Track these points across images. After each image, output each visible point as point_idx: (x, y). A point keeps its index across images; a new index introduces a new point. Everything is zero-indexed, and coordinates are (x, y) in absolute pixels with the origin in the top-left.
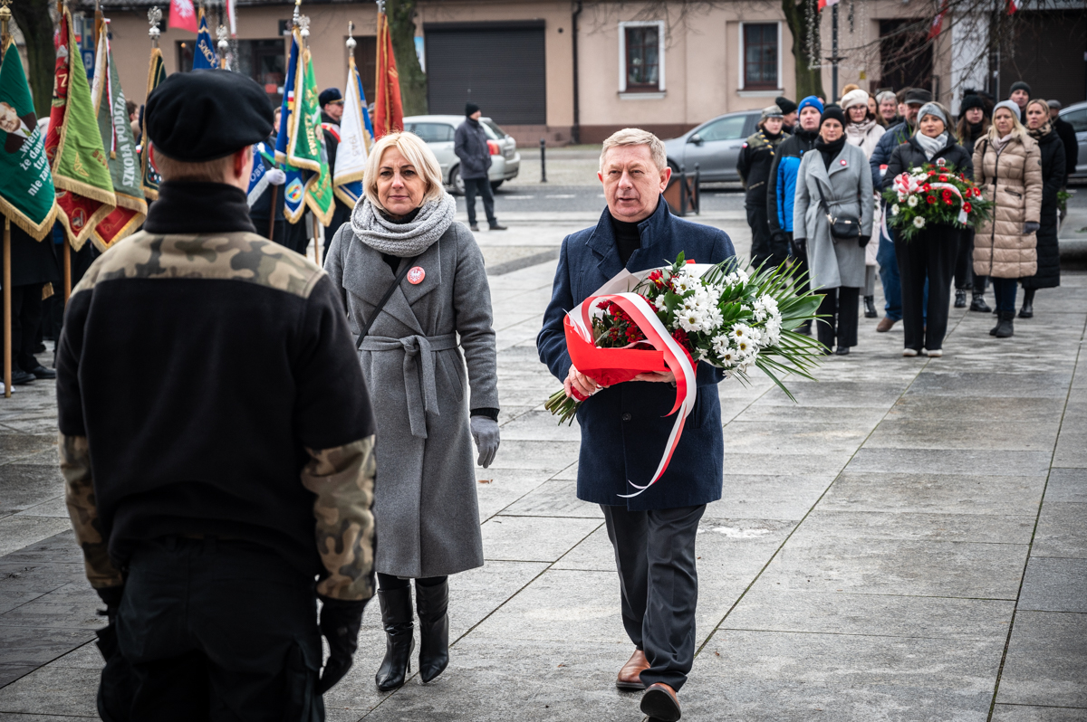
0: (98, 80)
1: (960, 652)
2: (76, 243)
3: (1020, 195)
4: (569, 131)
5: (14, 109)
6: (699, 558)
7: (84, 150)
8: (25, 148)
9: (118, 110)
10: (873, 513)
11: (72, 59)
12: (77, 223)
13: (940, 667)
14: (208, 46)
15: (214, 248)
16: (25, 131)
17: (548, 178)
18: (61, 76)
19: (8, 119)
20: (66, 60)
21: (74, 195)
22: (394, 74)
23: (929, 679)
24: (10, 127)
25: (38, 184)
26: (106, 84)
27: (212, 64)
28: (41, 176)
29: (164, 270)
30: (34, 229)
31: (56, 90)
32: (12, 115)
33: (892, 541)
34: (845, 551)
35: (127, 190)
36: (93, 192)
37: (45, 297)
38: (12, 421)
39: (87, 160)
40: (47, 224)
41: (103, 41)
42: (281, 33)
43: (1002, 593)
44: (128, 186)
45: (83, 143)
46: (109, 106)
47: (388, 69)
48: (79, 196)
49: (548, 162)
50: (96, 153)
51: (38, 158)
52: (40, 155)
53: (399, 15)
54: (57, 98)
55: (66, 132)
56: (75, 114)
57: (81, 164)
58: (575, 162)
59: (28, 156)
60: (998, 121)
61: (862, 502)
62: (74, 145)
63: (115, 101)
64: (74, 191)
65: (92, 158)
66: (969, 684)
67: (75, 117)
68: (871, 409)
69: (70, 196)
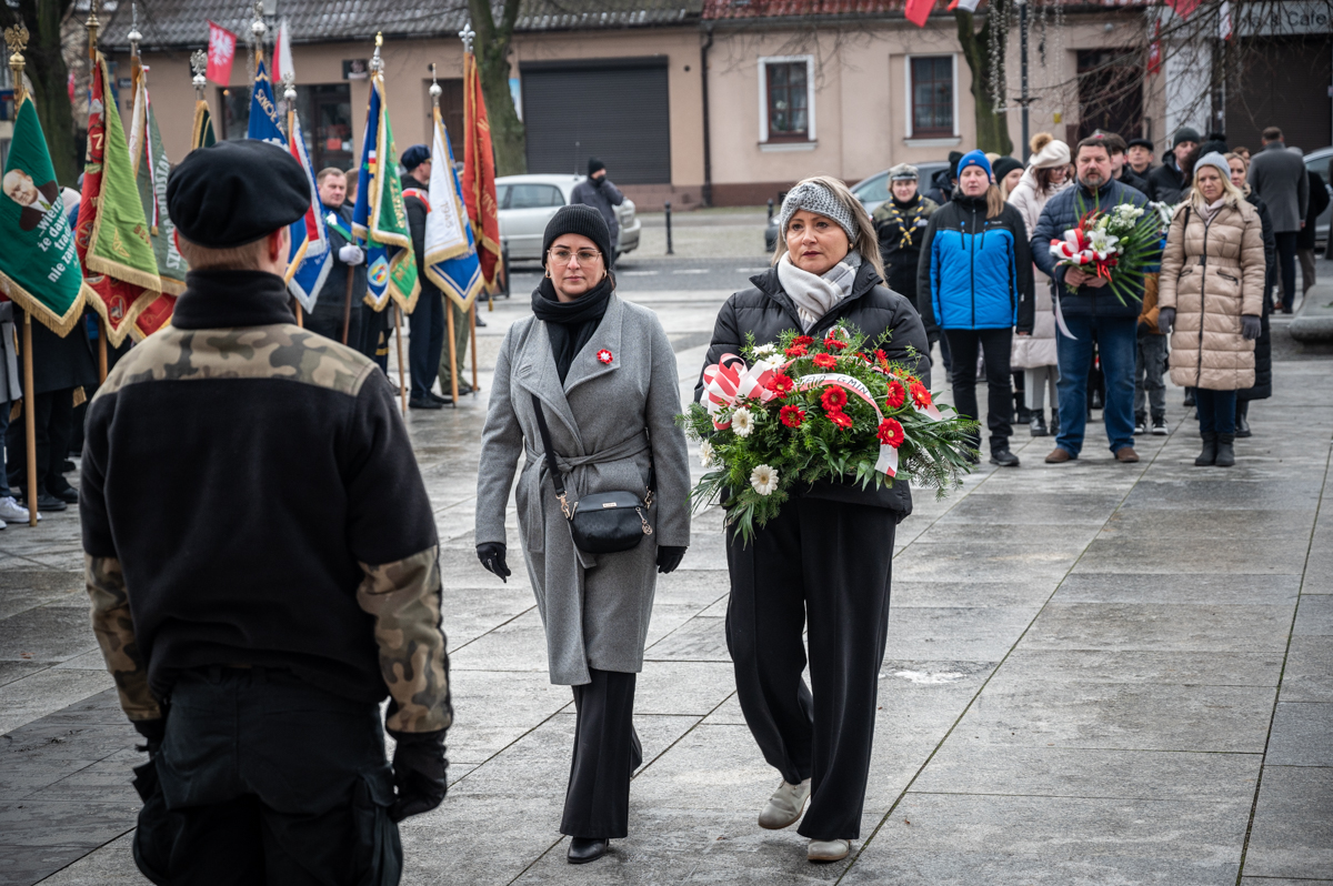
0: (135, 140)
1: (1198, 817)
2: (115, 338)
3: (1235, 279)
4: (699, 192)
5: (29, 178)
6: (880, 708)
7: (124, 226)
8: (43, 225)
9: (160, 176)
10: (1087, 652)
11: (108, 116)
12: (115, 314)
13: (1174, 834)
14: (267, 96)
15: (250, 343)
16: (43, 204)
17: (675, 249)
18: (95, 136)
19: (23, 190)
20: (101, 117)
21: (112, 279)
22: (484, 126)
23: (1161, 848)
24: (25, 200)
25: (61, 268)
26: (145, 145)
27: (272, 119)
28: (64, 258)
29: (196, 370)
30: (56, 323)
31: (90, 154)
32: (27, 184)
33: (1111, 685)
34: (1056, 698)
35: (172, 273)
36: (135, 275)
37: (76, 404)
38: (41, 554)
39: (127, 238)
40: (72, 316)
41: (141, 92)
42: (346, 77)
43: (1246, 745)
44: (173, 269)
45: (123, 217)
46: (149, 172)
47: (477, 121)
48: (117, 280)
49: (674, 230)
50: (137, 230)
51: (59, 237)
52: (62, 232)
53: (490, 53)
54: (91, 162)
55: (103, 204)
56: (113, 182)
57: (121, 243)
58: (707, 229)
59: (47, 234)
60: (1201, 184)
61: (1073, 639)
62: (113, 219)
63: (156, 165)
64: (113, 275)
65: (133, 234)
66: (1210, 854)
67: (113, 186)
68: (1081, 526)
69: (109, 281)
